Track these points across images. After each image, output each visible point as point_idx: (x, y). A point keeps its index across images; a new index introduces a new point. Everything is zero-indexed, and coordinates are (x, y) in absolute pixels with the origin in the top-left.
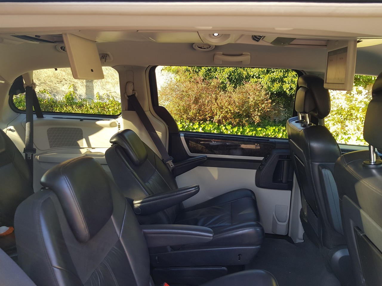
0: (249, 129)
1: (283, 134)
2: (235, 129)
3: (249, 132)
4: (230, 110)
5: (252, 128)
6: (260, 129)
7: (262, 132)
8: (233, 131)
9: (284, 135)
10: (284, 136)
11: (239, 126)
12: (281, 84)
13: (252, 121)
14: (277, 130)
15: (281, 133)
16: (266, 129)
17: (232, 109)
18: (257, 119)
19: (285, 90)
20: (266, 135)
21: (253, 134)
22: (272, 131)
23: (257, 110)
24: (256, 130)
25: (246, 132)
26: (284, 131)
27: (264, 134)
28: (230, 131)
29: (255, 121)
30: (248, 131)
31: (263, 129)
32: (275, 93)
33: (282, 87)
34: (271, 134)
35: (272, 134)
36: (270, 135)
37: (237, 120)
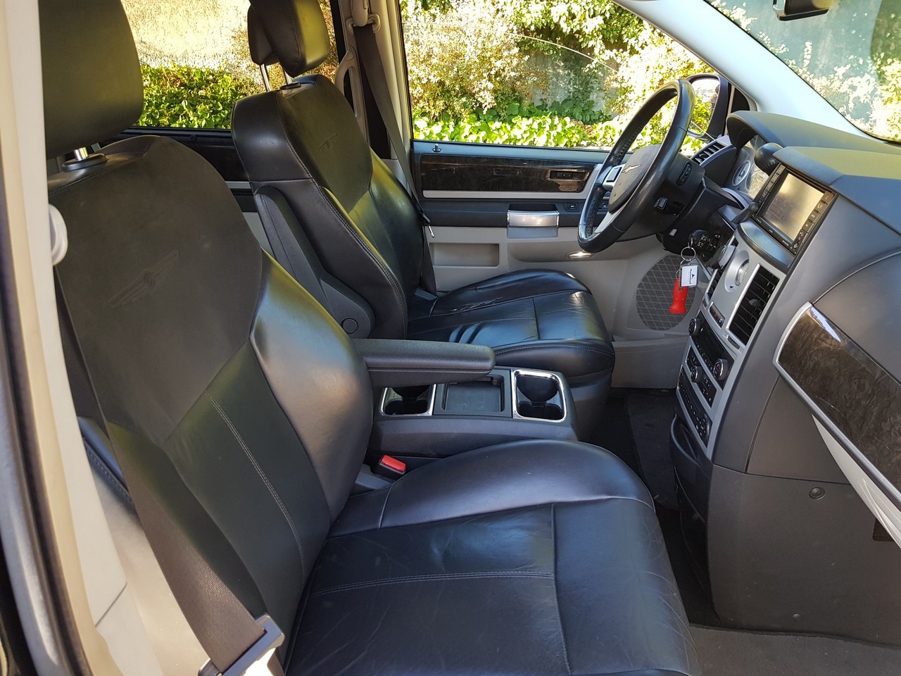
0: (470, 126)
1: (549, 136)
2: (437, 128)
3: (471, 133)
4: (419, 78)
5: (478, 124)
6: (498, 124)
7: (502, 133)
8: (431, 133)
9: (552, 138)
10: (551, 140)
11: (448, 121)
12: (547, 4)
13: (476, 104)
14: (535, 126)
15: (545, 133)
16: (512, 125)
17: (423, 76)
18: (487, 99)
19: (556, 20)
20: (510, 140)
21: (478, 137)
22: (525, 128)
23: (485, 75)
24: (488, 130)
25: (464, 135)
26: (552, 127)
27: (506, 137)
28: (425, 134)
29: (484, 106)
30: (466, 132)
31: (504, 124)
32: (533, 28)
33: (549, 12)
34: (523, 138)
35: (525, 136)
36: (519, 140)
37: (440, 103)
